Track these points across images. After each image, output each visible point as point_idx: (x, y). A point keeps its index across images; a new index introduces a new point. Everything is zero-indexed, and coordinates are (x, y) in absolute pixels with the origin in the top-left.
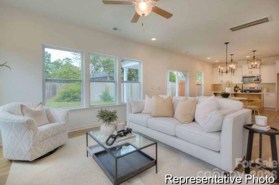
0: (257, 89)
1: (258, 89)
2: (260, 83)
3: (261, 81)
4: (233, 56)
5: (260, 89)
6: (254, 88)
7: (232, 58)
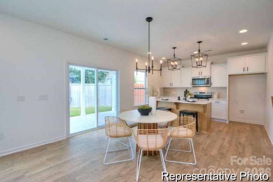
0: (207, 94)
1: (209, 94)
2: (210, 86)
3: (211, 84)
4: (175, 49)
5: (210, 94)
6: (204, 93)
7: (174, 53)
